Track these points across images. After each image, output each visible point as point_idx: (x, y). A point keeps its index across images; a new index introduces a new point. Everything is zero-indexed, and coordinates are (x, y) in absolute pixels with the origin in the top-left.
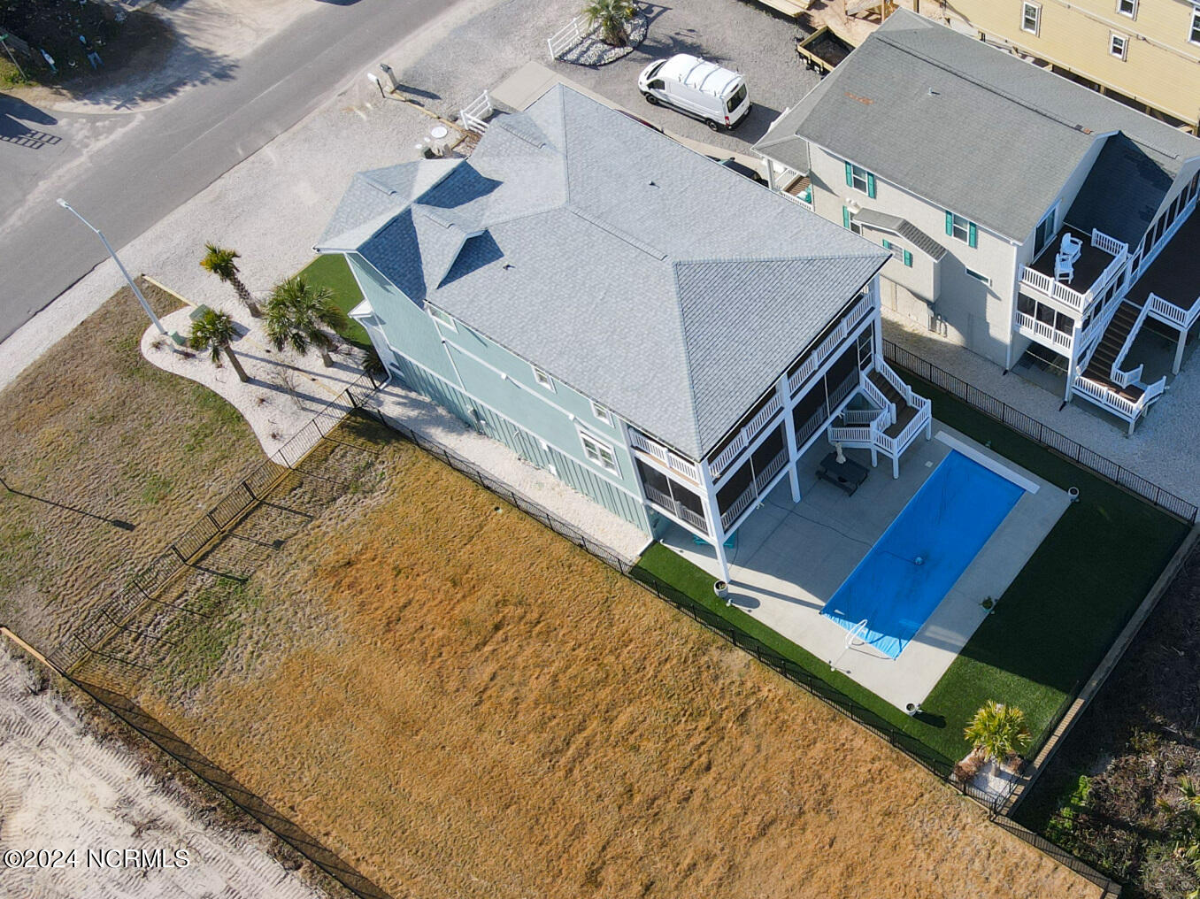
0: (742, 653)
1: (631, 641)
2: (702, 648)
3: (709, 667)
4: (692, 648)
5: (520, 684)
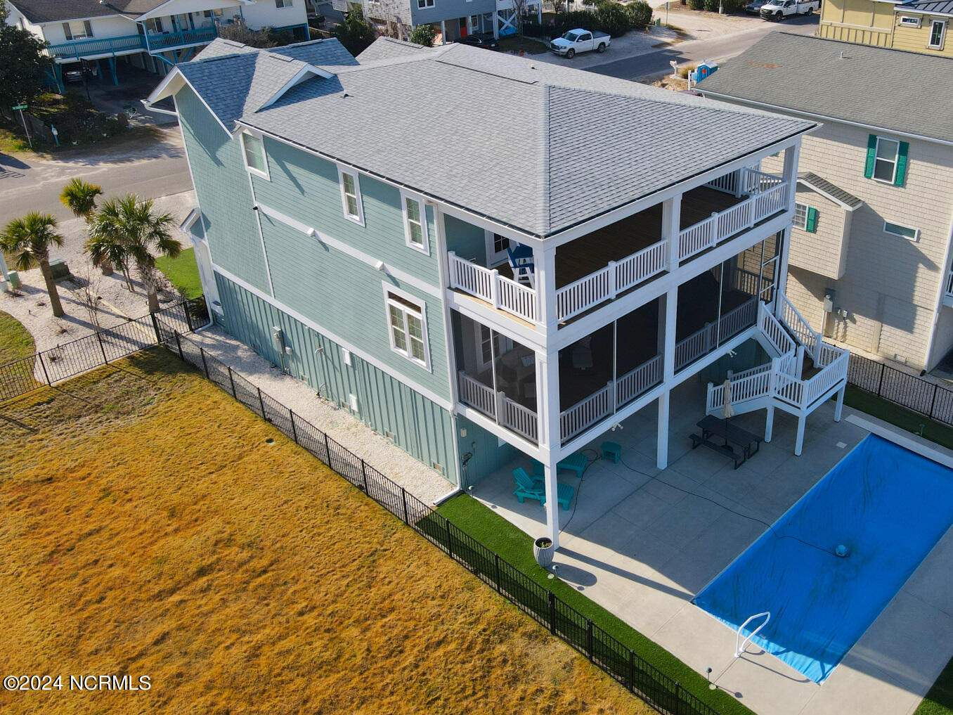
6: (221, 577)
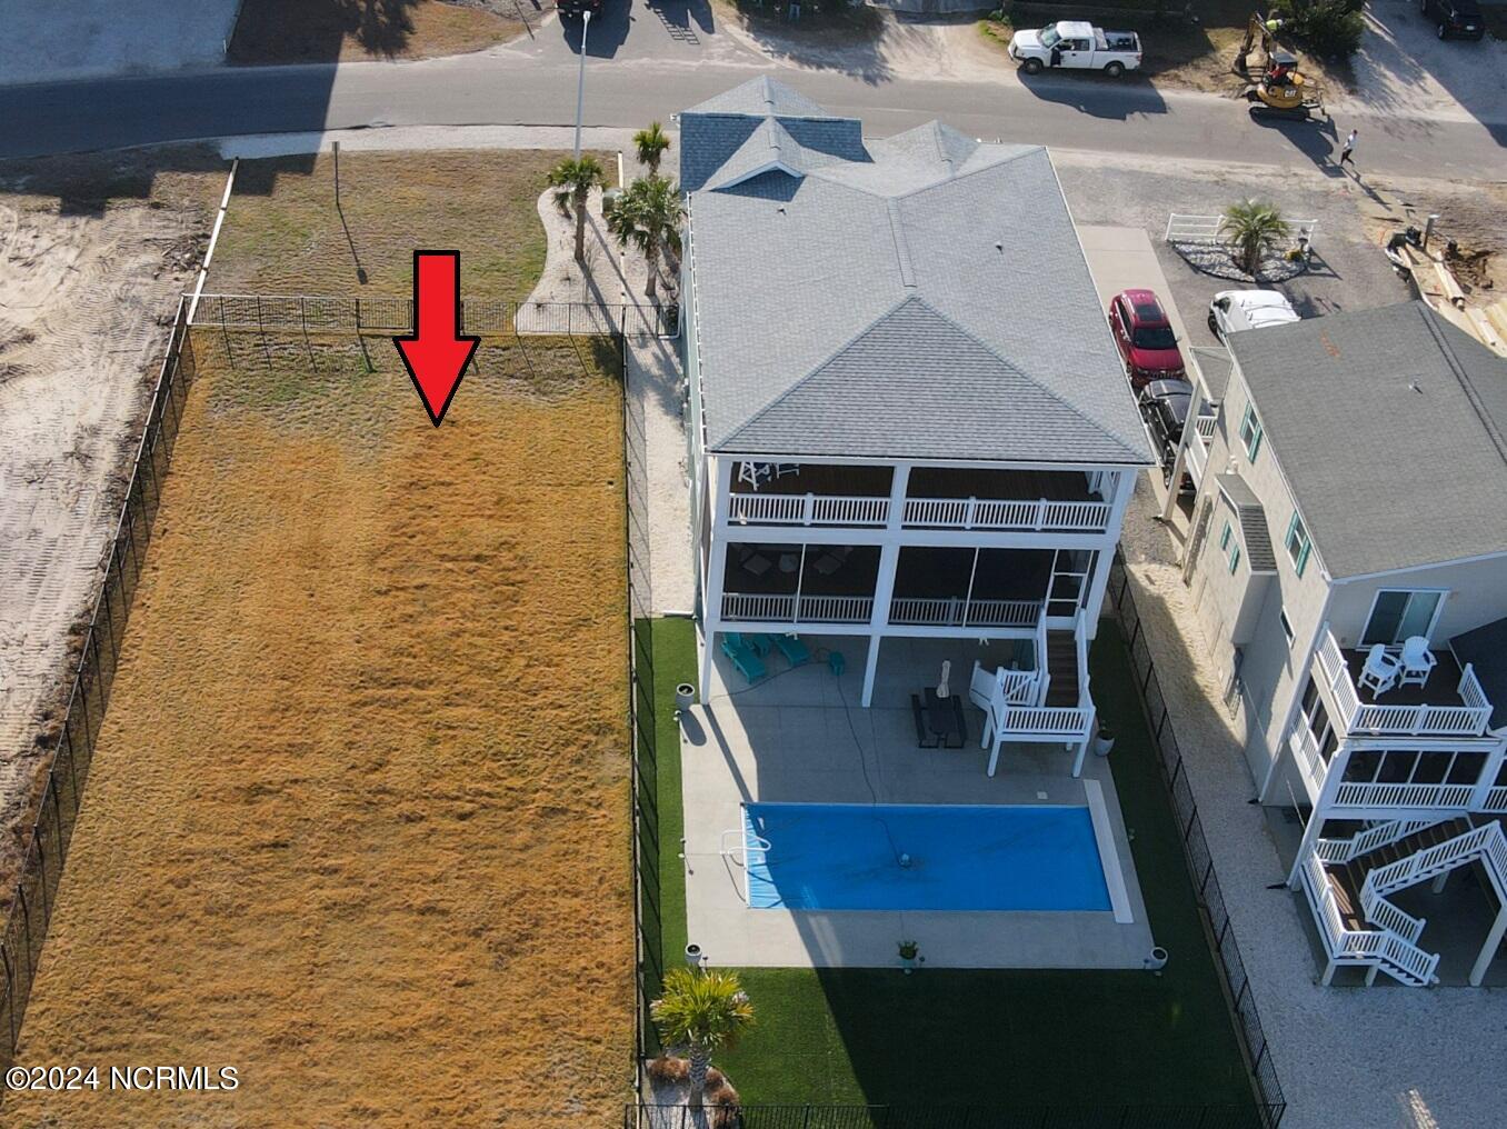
0: (627, 765)
2: (603, 728)
4: (594, 720)
5: (430, 611)
6: (485, 569)
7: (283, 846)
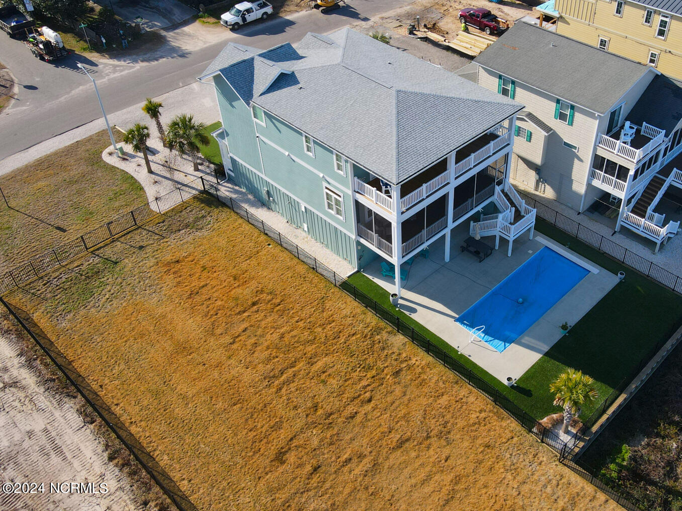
0: (401, 337)
1: (334, 321)
2: (378, 330)
3: (380, 342)
4: (371, 330)
5: (260, 336)
6: (262, 306)
7: (318, 468)
